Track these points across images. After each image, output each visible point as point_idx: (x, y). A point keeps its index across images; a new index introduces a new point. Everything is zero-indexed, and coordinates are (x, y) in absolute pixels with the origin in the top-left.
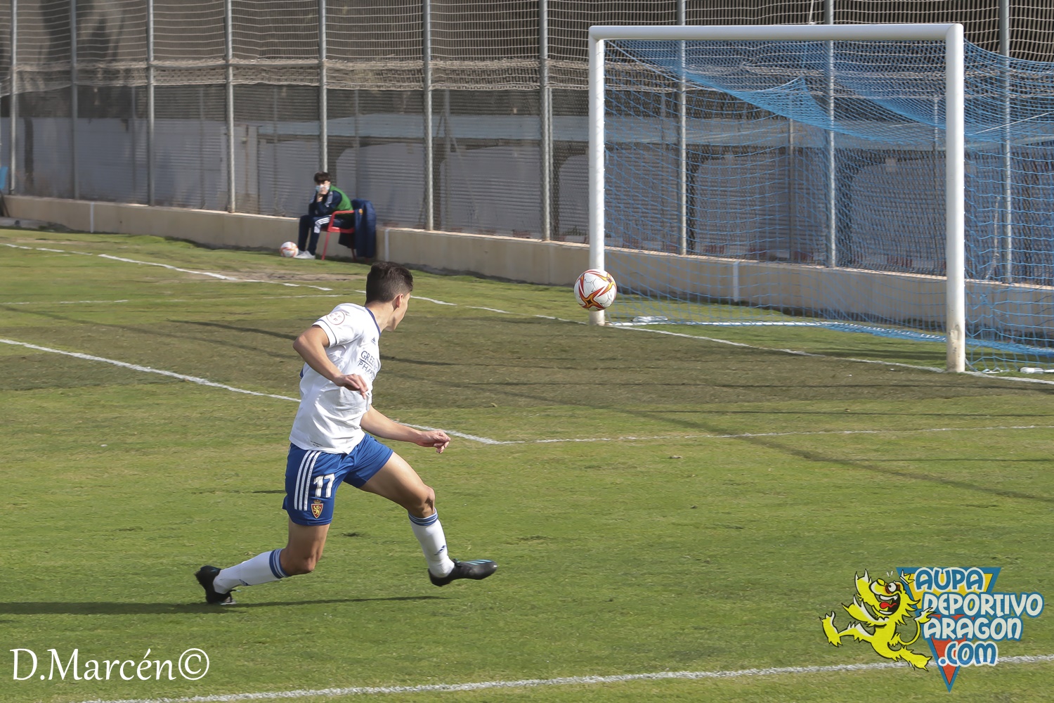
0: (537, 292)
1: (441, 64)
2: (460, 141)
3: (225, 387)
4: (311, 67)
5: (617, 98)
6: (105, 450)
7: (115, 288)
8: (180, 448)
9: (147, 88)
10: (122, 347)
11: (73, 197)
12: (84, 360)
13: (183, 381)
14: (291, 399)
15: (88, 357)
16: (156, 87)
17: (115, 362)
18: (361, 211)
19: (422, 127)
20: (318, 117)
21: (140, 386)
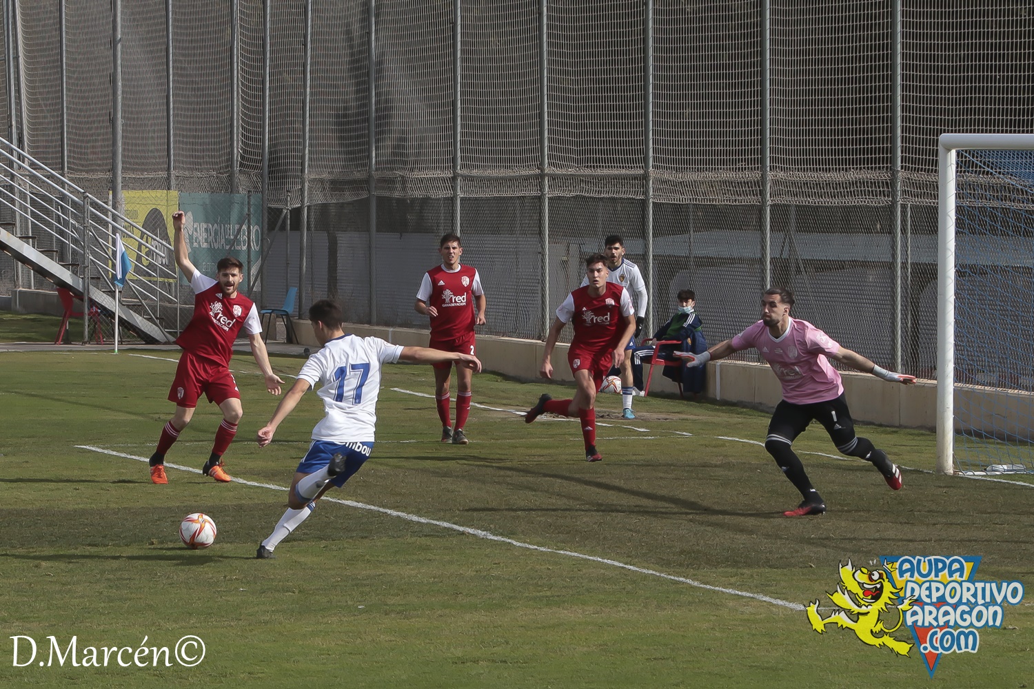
0: (883, 436)
1: (781, 175)
2: (807, 262)
3: (510, 541)
4: (635, 178)
5: (971, 217)
6: (361, 612)
7: (403, 426)
8: (447, 611)
9: (452, 200)
10: (400, 494)
11: (369, 323)
12: (355, 508)
13: (463, 533)
14: (581, 556)
15: (360, 505)
16: (462, 199)
17: (389, 511)
18: (689, 340)
19: (759, 247)
20: (644, 235)
21: (414, 539)
